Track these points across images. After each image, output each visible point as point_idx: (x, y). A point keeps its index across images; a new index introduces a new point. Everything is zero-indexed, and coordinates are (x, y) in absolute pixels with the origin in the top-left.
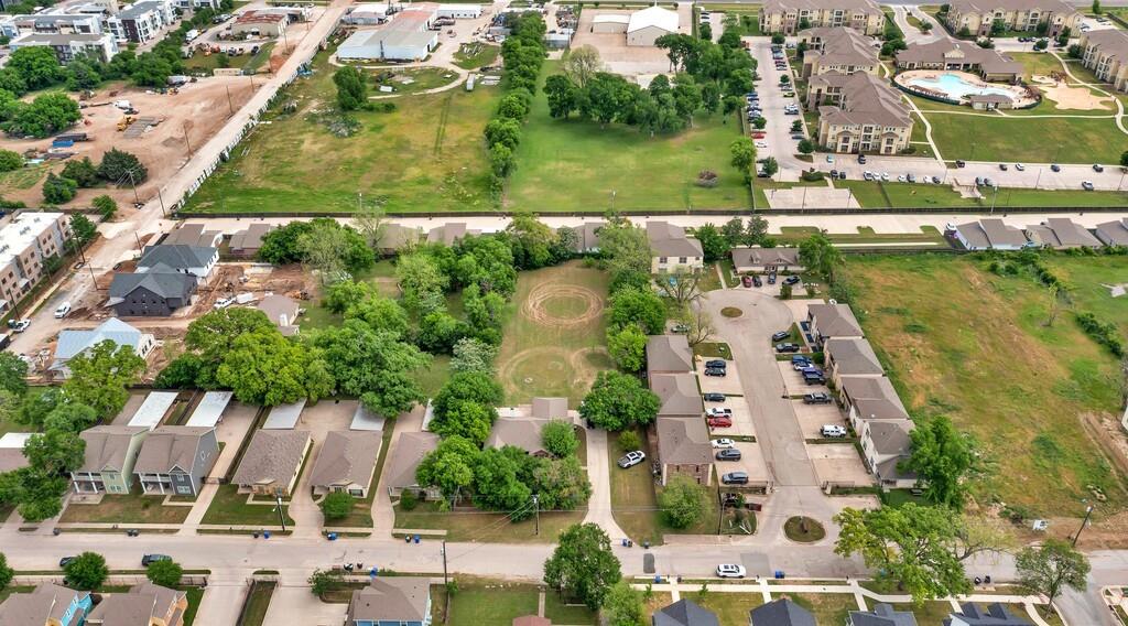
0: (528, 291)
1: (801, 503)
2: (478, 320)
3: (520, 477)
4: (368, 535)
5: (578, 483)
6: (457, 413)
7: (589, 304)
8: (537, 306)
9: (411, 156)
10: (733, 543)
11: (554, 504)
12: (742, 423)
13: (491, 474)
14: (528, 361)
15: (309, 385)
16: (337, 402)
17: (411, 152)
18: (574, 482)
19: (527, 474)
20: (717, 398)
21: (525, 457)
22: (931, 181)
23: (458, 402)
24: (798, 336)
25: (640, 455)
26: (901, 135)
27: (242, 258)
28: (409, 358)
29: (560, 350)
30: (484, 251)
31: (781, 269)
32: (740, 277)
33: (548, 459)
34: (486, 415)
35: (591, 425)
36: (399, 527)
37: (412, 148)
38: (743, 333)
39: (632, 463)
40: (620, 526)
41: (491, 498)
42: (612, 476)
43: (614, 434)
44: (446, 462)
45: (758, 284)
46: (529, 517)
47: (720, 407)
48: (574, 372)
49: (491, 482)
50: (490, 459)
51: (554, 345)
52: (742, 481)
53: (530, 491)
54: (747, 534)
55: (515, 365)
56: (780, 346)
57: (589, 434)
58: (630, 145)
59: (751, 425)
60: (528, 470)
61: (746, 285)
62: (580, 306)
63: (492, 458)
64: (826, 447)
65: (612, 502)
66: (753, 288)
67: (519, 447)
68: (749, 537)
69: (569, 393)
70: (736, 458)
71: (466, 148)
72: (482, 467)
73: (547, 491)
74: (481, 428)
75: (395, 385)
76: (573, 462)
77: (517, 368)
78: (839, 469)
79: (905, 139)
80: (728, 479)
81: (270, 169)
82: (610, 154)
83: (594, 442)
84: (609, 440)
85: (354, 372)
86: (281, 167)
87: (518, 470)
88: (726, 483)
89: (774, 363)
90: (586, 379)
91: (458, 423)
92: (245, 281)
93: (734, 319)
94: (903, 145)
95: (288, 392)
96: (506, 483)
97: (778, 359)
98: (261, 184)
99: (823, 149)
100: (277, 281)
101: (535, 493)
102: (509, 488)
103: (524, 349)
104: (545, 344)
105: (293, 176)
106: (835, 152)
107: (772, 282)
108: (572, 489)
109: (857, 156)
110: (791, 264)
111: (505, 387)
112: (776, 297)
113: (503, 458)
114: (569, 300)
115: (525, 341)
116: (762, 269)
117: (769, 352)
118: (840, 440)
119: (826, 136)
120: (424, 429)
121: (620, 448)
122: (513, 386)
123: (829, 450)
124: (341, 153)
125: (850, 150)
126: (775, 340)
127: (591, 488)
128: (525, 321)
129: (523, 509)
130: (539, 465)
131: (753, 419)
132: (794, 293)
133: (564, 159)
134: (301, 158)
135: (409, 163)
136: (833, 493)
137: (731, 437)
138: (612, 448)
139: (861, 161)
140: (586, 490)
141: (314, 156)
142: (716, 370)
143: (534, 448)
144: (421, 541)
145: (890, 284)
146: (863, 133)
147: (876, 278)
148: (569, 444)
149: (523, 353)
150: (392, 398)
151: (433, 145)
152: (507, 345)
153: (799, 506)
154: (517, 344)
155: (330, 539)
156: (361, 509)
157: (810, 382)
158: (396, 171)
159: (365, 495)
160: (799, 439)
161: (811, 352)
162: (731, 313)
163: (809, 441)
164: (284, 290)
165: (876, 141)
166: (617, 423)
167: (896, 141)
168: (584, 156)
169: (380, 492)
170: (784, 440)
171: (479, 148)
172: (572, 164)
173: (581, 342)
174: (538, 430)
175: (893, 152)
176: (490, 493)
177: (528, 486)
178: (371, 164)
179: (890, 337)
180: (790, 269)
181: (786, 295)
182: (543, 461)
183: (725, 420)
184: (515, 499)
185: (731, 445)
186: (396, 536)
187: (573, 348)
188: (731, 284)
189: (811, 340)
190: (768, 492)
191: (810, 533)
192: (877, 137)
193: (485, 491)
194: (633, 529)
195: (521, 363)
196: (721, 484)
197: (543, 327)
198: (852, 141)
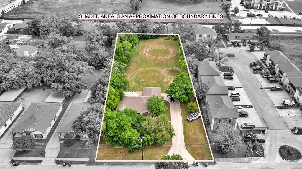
0: (143, 47)
1: (283, 138)
2: (119, 53)
3: (133, 126)
4: (40, 162)
5: (167, 129)
6: (101, 92)
7: (170, 52)
8: (147, 52)
9: (101, 5)
10: (254, 162)
11: (153, 142)
12: (245, 100)
13: (115, 125)
14: (142, 73)
15: (26, 80)
16: (44, 90)
17: (101, 4)
18: (164, 129)
19: (138, 125)
20: (231, 89)
21: (137, 115)
22: (293, 18)
23: (102, 87)
24: (261, 64)
25: (198, 114)
26: (280, 3)
27: (18, 33)
28: (80, 67)
29: (157, 69)
30: (124, 26)
31: (248, 41)
32: (232, 44)
33: (150, 117)
34: (117, 93)
35: (172, 100)
36: (61, 157)
37: (102, 3)
38: (237, 63)
39: (194, 118)
40: (190, 153)
41: (116, 139)
42: (184, 125)
43: (184, 104)
44: (90, 118)
45: (239, 46)
46: (138, 149)
47: (234, 92)
48: (164, 77)
49: (116, 129)
50: (115, 116)
51: (154, 66)
52: (252, 127)
53: (139, 134)
54: (260, 157)
55: (136, 74)
56: (255, 68)
57: (172, 105)
58: (183, 5)
59: (249, 100)
60: (138, 122)
61: (235, 47)
62: (166, 53)
63: (117, 115)
64: (287, 110)
65: (185, 140)
66: (237, 48)
67: (133, 110)
68: (262, 159)
69: (161, 86)
70: (246, 115)
71: (122, 4)
72: (111, 121)
73: (149, 134)
74: (114, 100)
75: (71, 79)
76: (164, 118)
77: (137, 75)
78: (297, 121)
79: (281, 5)
80: (244, 126)
81: (43, 7)
82: (176, 7)
83: (174, 108)
84: (182, 108)
85: (49, 72)
86: (48, 6)
87: (132, 122)
88: (244, 128)
89: (253, 75)
90: (169, 80)
91: (101, 97)
92: (17, 41)
93: (232, 58)
94: (281, 7)
95: (14, 83)
96: (125, 130)
97: (254, 73)
98: (38, 11)
99: (253, 8)
100: (32, 41)
101: (142, 135)
102: (126, 133)
103: (141, 68)
104: (150, 66)
105: (51, 9)
106: (257, 9)
107: (244, 46)
108: (163, 133)
109: (265, 11)
110: (252, 39)
111: (130, 83)
112: (248, 51)
113: (124, 115)
114: (161, 50)
115: (141, 65)
116: (240, 41)
117: (250, 71)
118: (292, 107)
119: (254, 3)
120: (85, 102)
121: (188, 111)
122: (134, 83)
123: (289, 112)
124: (73, 3)
125: (262, 8)
126: (251, 66)
127: (174, 132)
128: (142, 57)
129: (135, 145)
130: (145, 120)
131: (250, 98)
132: (255, 49)
133: (159, 8)
134: (57, 4)
135: (100, 7)
136: (298, 133)
137: (242, 106)
138: (183, 111)
139: (266, 12)
140: (171, 133)
141: (62, 3)
142: (228, 77)
143: (142, 111)
144: (72, 165)
145: (292, 47)
146: (267, 2)
147: (285, 45)
148: (161, 108)
149: (140, 69)
150: (69, 86)
151: (110, 3)
152: (133, 66)
153: (283, 140)
154: (137, 66)
155: (15, 165)
156: (41, 145)
157: (271, 82)
158: (94, 9)
159: (45, 137)
160: (274, 107)
161: (268, 70)
162: (231, 56)
163: (278, 108)
164: (34, 45)
165: (271, 5)
166: (186, 98)
167: (278, 5)
168: (166, 7)
169: (55, 135)
170: (266, 107)
171: (127, 4)
172: (162, 10)
173: (167, 65)
174: (145, 102)
175: (277, 9)
176: (115, 136)
177: (138, 131)
178: (85, 7)
179: (299, 65)
180: (251, 41)
181: (252, 50)
182: (147, 117)
183: (237, 98)
184: (130, 139)
185: (242, 109)
186: (57, 162)
187: (163, 68)
188: (228, 46)
189: (266, 66)
190: (266, 133)
191: (293, 155)
192: (272, 4)
193: (112, 135)
194: (197, 155)
195: (139, 73)
196: (241, 129)
197: (150, 60)
198: (263, 5)
